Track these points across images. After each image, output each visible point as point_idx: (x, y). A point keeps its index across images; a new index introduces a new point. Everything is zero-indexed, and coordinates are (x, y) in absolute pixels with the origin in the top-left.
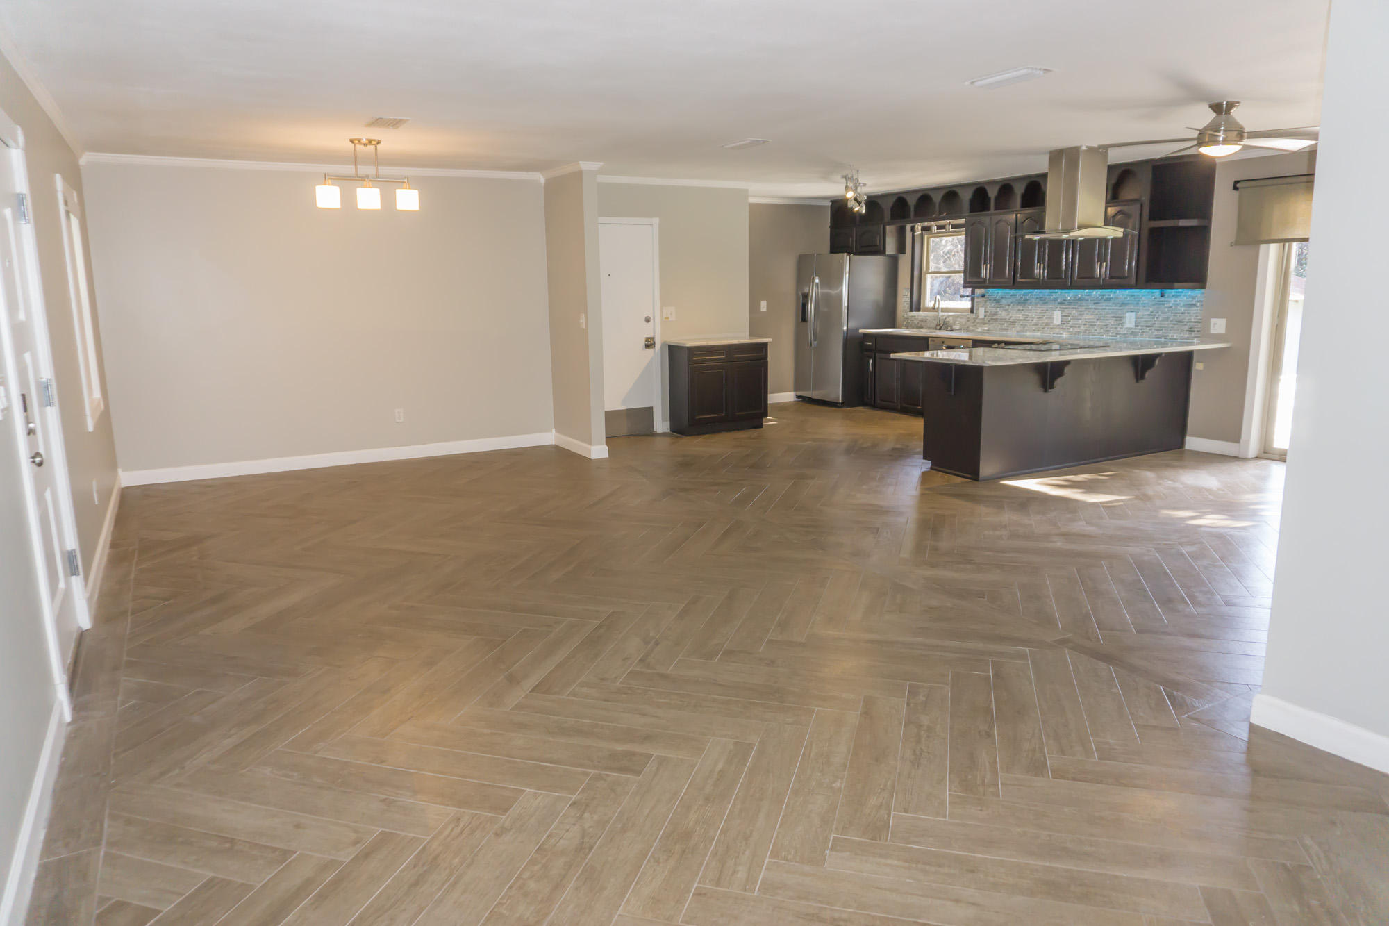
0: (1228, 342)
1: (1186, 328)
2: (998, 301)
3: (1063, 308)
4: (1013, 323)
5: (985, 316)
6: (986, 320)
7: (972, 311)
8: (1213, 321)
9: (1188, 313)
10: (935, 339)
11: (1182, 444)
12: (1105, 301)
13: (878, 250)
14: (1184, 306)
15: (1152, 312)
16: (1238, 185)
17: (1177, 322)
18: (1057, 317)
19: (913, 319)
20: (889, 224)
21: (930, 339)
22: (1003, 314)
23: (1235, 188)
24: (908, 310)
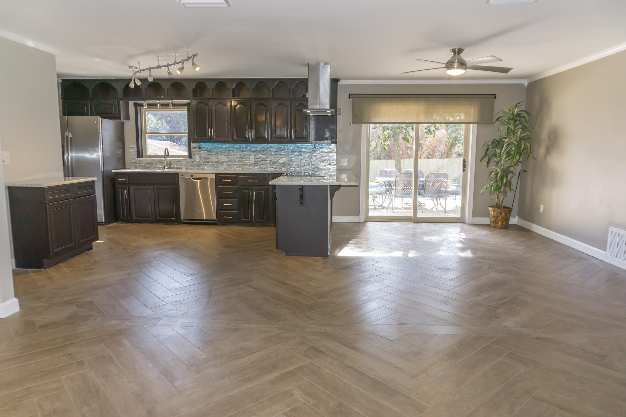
1: (328, 163)
2: (209, 151)
3: (255, 154)
4: (222, 163)
5: (200, 160)
6: (201, 162)
7: (190, 156)
8: (342, 160)
9: (328, 156)
10: (185, 174)
13: (115, 116)
14: (326, 152)
15: (309, 156)
16: (352, 96)
18: (252, 159)
20: (122, 99)
21: (180, 174)
22: (213, 158)
23: (350, 98)
24: (136, 157)
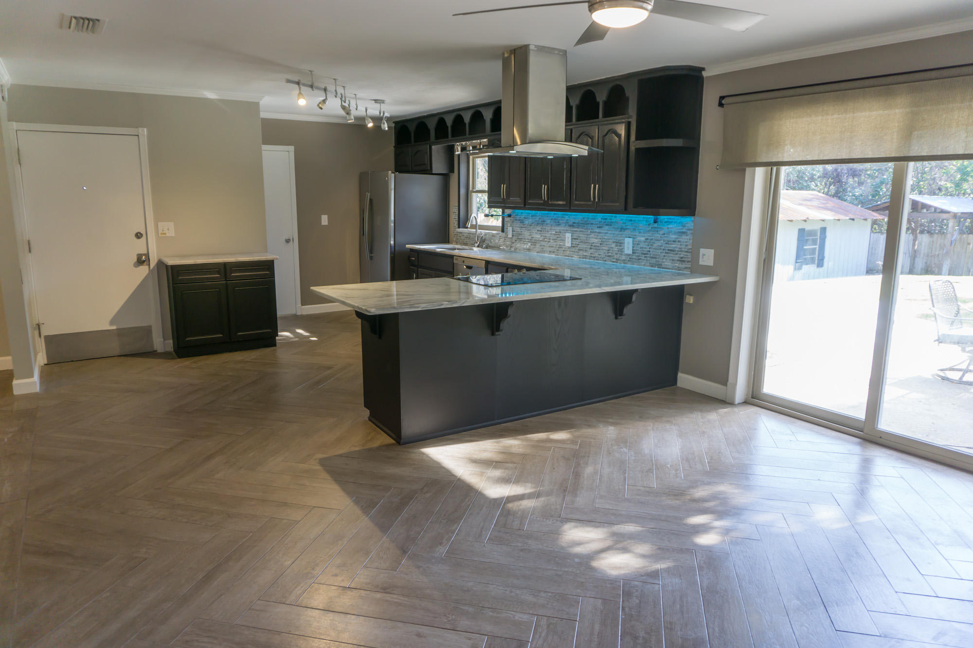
0: (717, 275)
1: (677, 257)
2: (522, 222)
3: (573, 231)
4: (534, 243)
5: (513, 235)
6: (514, 239)
7: (503, 229)
8: (702, 251)
9: (679, 241)
11: (674, 381)
12: (606, 225)
13: (426, 169)
14: (675, 233)
15: (647, 239)
16: (723, 102)
17: (668, 250)
18: (568, 239)
19: (460, 235)
20: (435, 144)
21: (455, 257)
22: (526, 234)
23: (721, 105)
24: (457, 226)
